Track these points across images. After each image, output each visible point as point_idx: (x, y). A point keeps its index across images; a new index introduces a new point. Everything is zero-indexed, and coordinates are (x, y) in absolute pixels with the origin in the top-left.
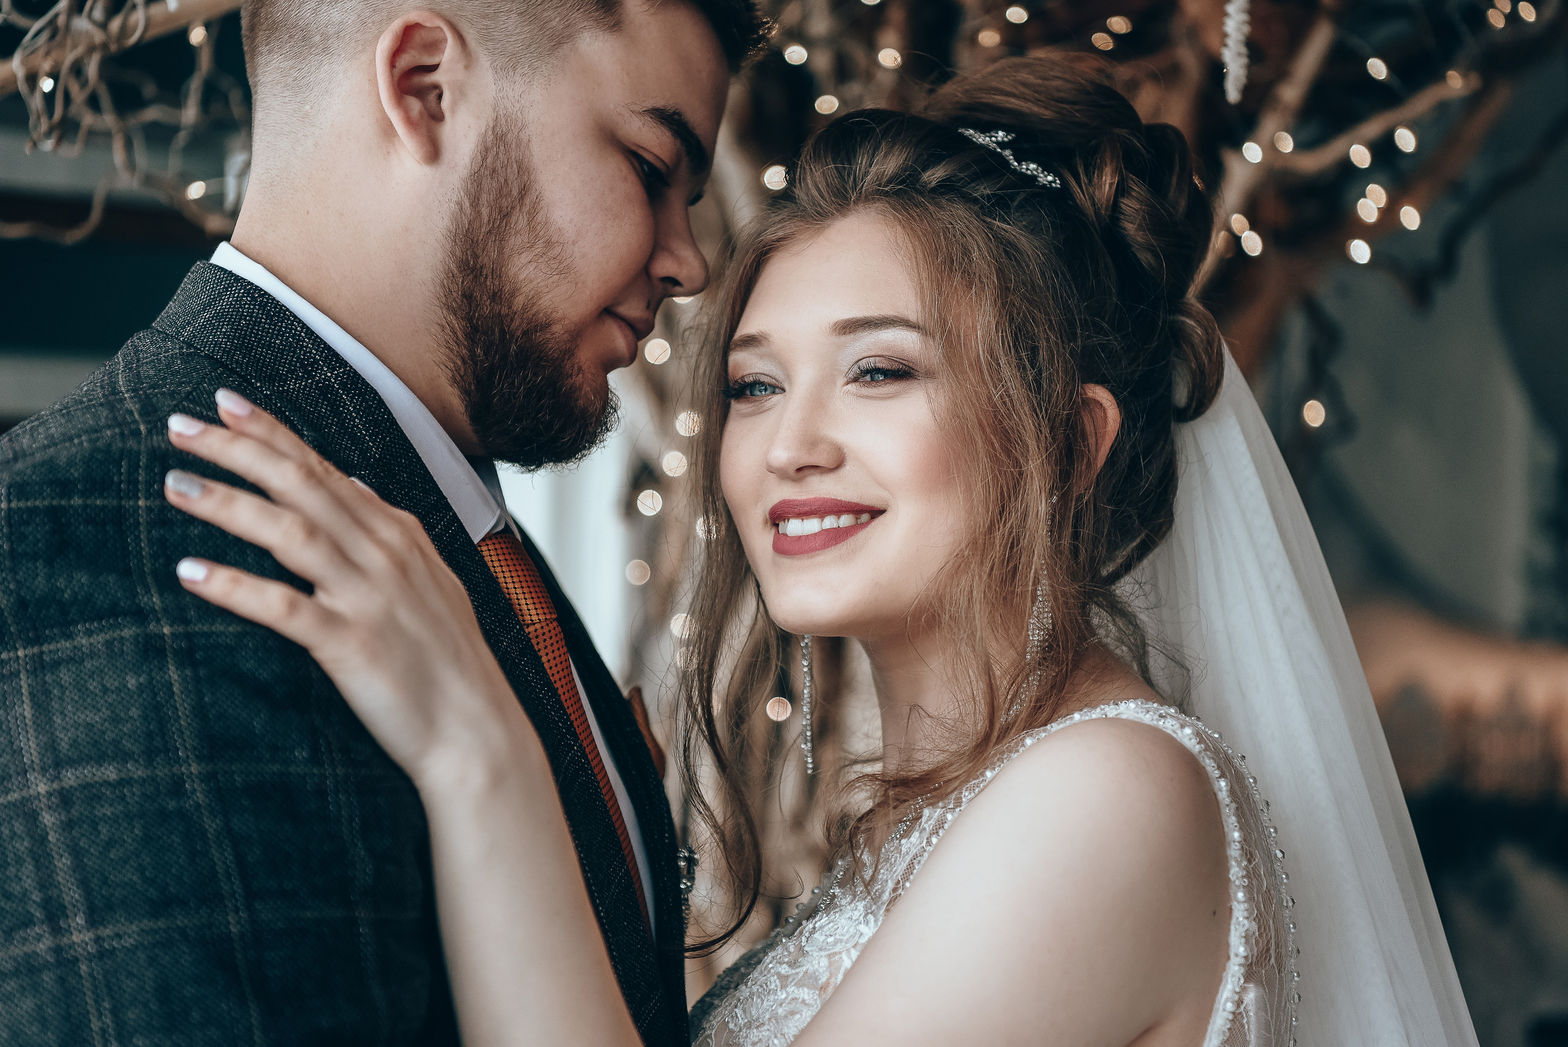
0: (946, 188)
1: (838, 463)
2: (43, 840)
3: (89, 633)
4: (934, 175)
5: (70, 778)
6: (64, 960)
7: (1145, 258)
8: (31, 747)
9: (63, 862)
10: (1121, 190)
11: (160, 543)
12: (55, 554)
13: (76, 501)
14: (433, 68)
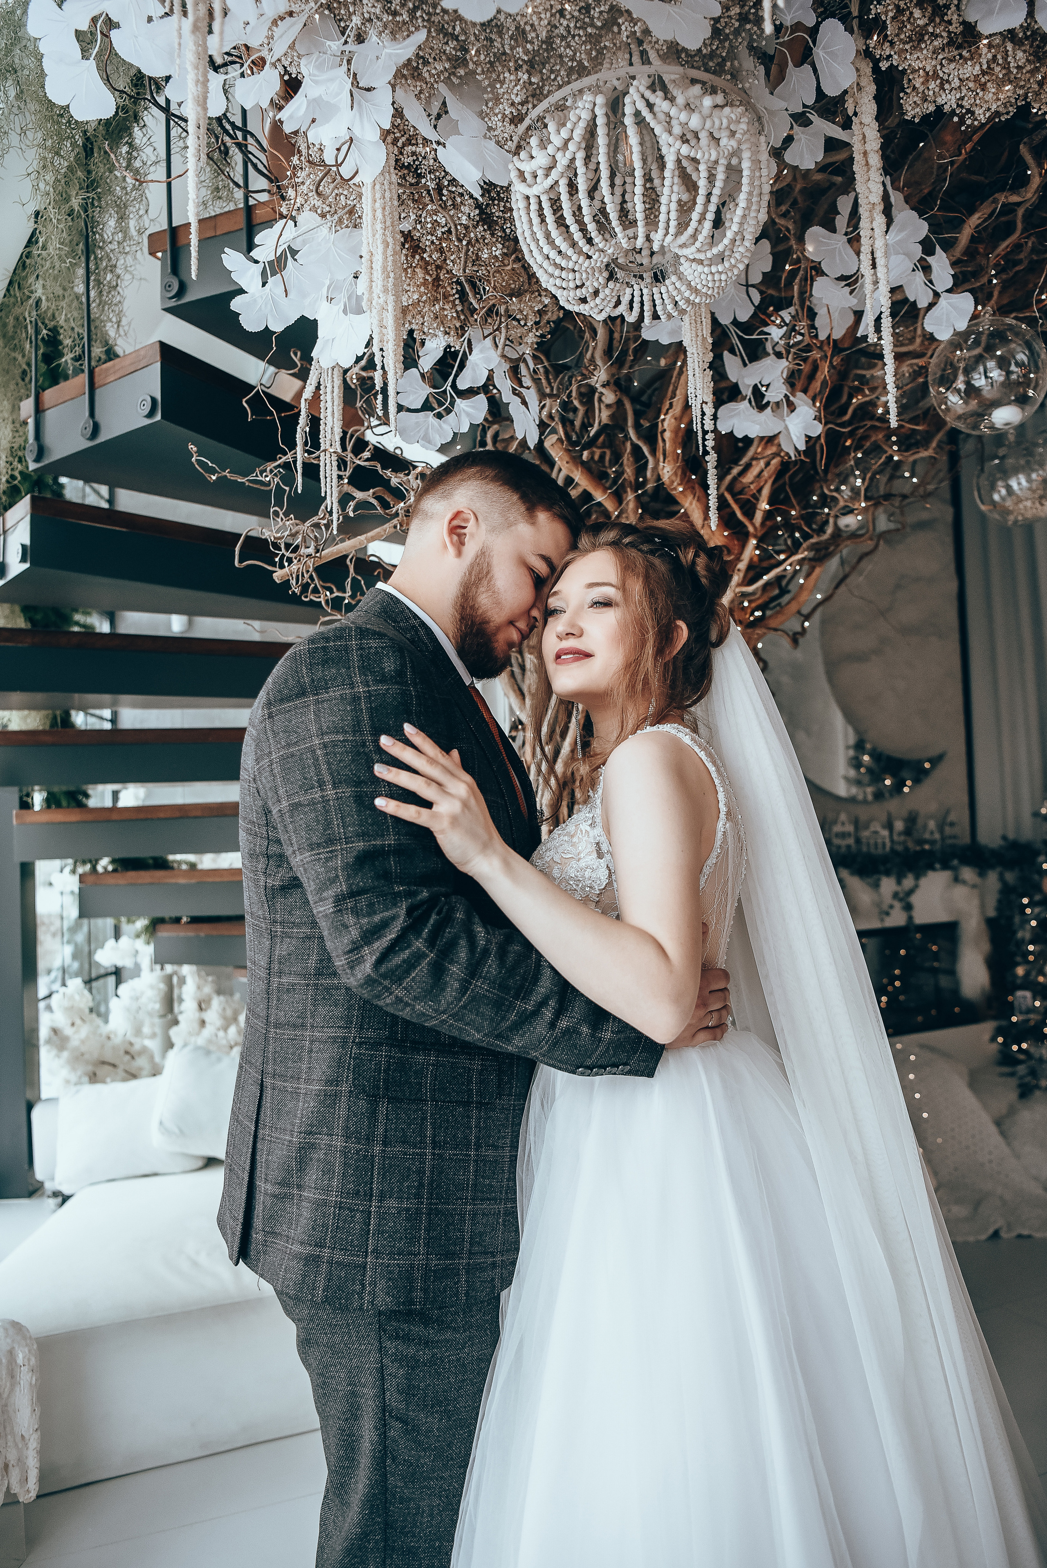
0: (631, 545)
1: (581, 634)
2: (317, 760)
4: (627, 540)
5: (326, 739)
6: (325, 800)
7: (704, 580)
8: (313, 729)
9: (324, 767)
11: (361, 655)
12: (325, 662)
13: (332, 644)
14: (465, 528)
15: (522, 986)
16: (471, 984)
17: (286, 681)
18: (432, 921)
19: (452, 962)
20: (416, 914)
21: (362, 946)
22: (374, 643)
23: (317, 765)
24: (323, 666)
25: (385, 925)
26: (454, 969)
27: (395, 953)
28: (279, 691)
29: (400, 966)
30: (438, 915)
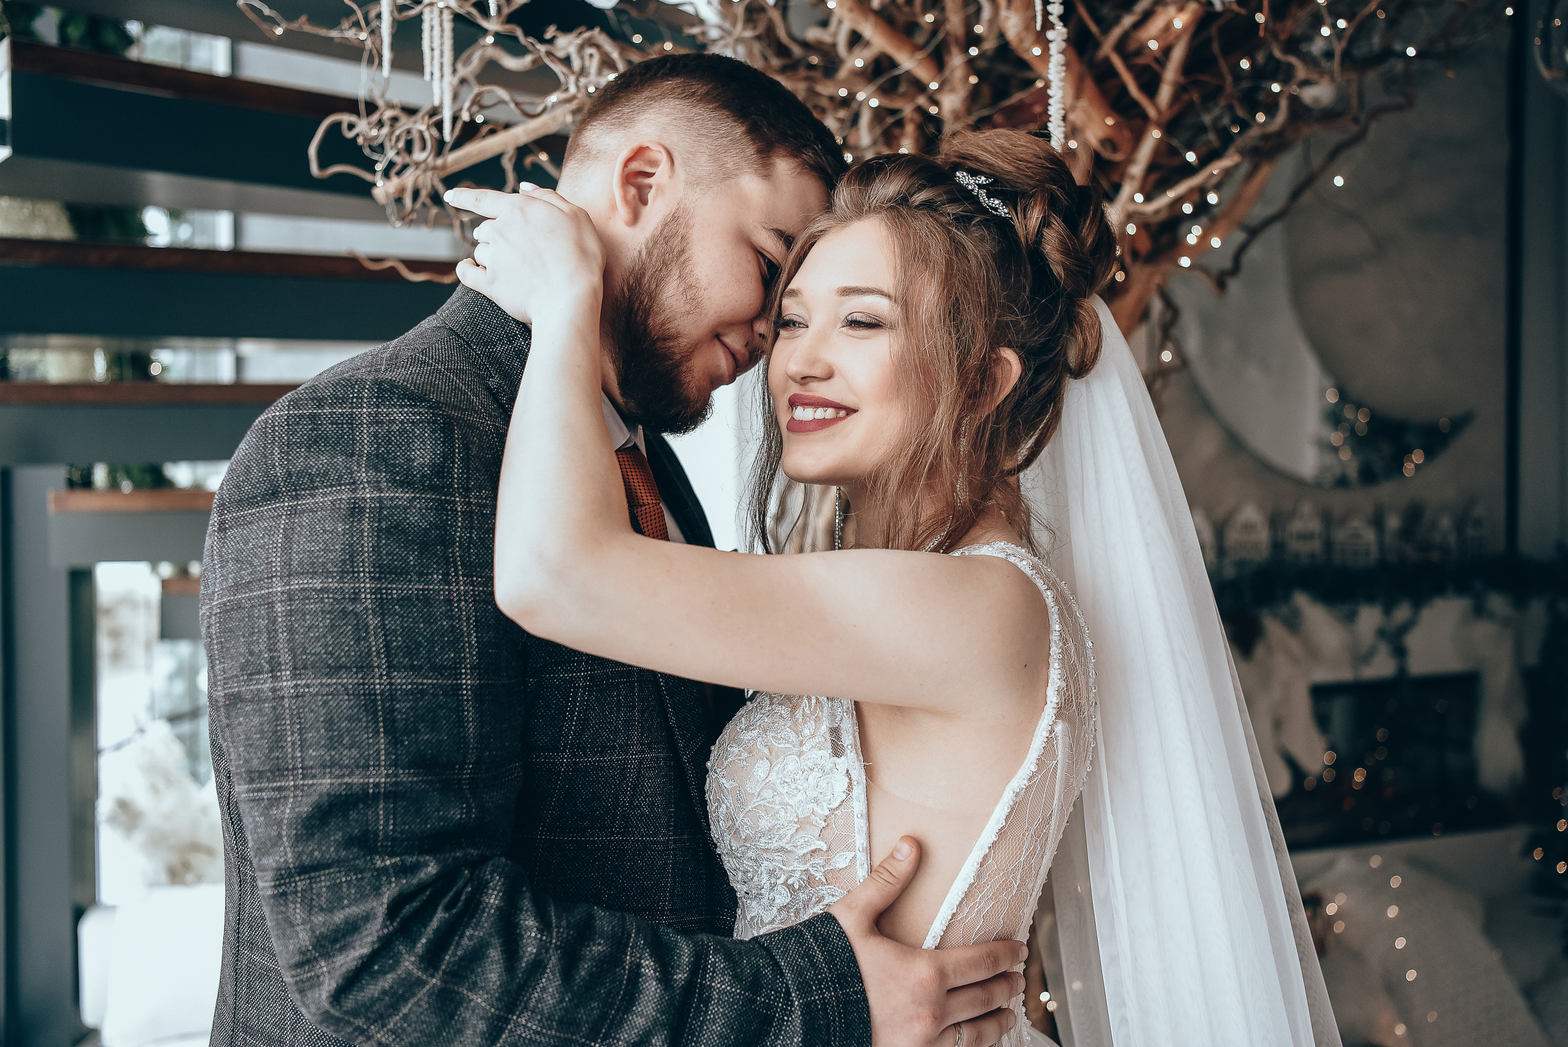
1: (829, 376)
2: (274, 622)
3: (325, 494)
4: (918, 198)
5: (296, 584)
7: (1056, 268)
9: (283, 636)
10: (1045, 222)
11: (376, 435)
12: (314, 443)
13: (327, 410)
14: (650, 175)
15: (602, 1018)
16: (507, 1021)
17: (248, 469)
18: (434, 924)
19: (474, 987)
20: (407, 910)
21: (315, 959)
22: (399, 414)
23: (272, 633)
24: (309, 448)
25: (352, 927)
26: (479, 999)
28: (238, 487)
29: (379, 999)
30: (447, 909)
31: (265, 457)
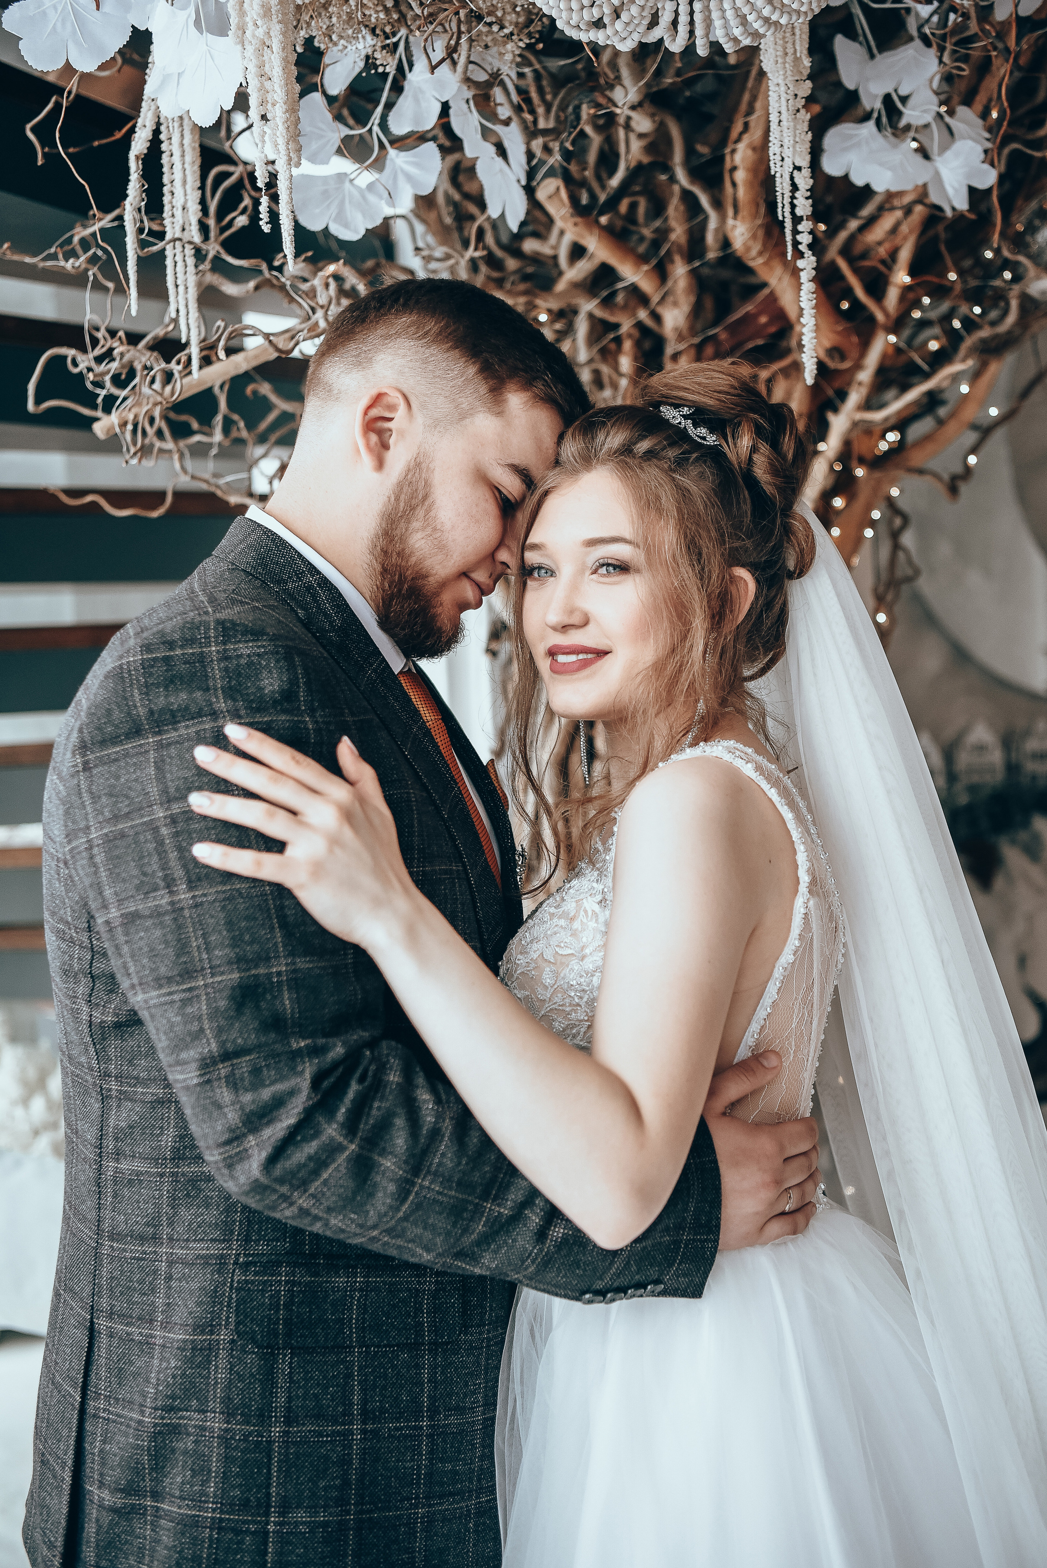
1: (586, 623)
2: (162, 844)
3: (187, 727)
4: (643, 446)
5: (175, 808)
6: (176, 909)
7: (769, 489)
8: (154, 791)
9: (173, 855)
10: (754, 449)
11: (226, 669)
12: (171, 682)
13: (178, 652)
14: (390, 419)
15: (493, 1180)
16: (413, 1184)
17: (109, 712)
18: (351, 1094)
19: (383, 1153)
20: (326, 1084)
21: (244, 1135)
22: (245, 649)
23: (161, 852)
24: (166, 688)
25: (279, 1103)
26: (388, 1163)
27: (297, 1144)
28: (99, 729)
29: (305, 1165)
30: (361, 1080)
31: (126, 699)
